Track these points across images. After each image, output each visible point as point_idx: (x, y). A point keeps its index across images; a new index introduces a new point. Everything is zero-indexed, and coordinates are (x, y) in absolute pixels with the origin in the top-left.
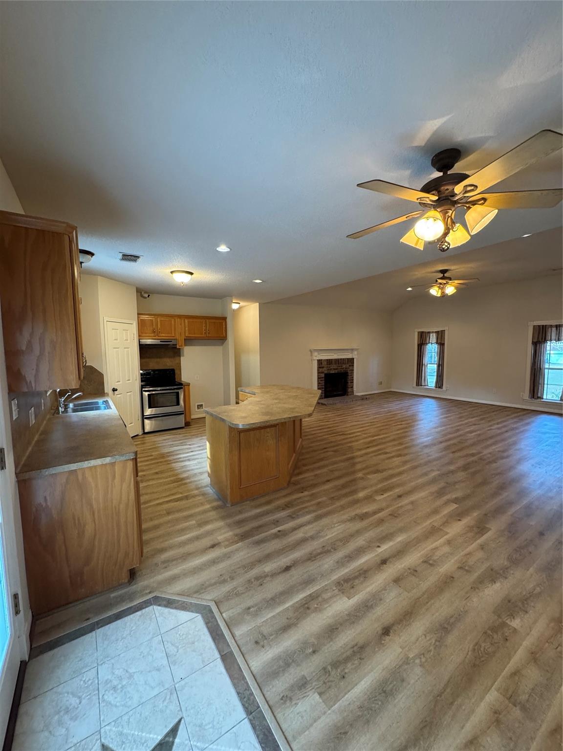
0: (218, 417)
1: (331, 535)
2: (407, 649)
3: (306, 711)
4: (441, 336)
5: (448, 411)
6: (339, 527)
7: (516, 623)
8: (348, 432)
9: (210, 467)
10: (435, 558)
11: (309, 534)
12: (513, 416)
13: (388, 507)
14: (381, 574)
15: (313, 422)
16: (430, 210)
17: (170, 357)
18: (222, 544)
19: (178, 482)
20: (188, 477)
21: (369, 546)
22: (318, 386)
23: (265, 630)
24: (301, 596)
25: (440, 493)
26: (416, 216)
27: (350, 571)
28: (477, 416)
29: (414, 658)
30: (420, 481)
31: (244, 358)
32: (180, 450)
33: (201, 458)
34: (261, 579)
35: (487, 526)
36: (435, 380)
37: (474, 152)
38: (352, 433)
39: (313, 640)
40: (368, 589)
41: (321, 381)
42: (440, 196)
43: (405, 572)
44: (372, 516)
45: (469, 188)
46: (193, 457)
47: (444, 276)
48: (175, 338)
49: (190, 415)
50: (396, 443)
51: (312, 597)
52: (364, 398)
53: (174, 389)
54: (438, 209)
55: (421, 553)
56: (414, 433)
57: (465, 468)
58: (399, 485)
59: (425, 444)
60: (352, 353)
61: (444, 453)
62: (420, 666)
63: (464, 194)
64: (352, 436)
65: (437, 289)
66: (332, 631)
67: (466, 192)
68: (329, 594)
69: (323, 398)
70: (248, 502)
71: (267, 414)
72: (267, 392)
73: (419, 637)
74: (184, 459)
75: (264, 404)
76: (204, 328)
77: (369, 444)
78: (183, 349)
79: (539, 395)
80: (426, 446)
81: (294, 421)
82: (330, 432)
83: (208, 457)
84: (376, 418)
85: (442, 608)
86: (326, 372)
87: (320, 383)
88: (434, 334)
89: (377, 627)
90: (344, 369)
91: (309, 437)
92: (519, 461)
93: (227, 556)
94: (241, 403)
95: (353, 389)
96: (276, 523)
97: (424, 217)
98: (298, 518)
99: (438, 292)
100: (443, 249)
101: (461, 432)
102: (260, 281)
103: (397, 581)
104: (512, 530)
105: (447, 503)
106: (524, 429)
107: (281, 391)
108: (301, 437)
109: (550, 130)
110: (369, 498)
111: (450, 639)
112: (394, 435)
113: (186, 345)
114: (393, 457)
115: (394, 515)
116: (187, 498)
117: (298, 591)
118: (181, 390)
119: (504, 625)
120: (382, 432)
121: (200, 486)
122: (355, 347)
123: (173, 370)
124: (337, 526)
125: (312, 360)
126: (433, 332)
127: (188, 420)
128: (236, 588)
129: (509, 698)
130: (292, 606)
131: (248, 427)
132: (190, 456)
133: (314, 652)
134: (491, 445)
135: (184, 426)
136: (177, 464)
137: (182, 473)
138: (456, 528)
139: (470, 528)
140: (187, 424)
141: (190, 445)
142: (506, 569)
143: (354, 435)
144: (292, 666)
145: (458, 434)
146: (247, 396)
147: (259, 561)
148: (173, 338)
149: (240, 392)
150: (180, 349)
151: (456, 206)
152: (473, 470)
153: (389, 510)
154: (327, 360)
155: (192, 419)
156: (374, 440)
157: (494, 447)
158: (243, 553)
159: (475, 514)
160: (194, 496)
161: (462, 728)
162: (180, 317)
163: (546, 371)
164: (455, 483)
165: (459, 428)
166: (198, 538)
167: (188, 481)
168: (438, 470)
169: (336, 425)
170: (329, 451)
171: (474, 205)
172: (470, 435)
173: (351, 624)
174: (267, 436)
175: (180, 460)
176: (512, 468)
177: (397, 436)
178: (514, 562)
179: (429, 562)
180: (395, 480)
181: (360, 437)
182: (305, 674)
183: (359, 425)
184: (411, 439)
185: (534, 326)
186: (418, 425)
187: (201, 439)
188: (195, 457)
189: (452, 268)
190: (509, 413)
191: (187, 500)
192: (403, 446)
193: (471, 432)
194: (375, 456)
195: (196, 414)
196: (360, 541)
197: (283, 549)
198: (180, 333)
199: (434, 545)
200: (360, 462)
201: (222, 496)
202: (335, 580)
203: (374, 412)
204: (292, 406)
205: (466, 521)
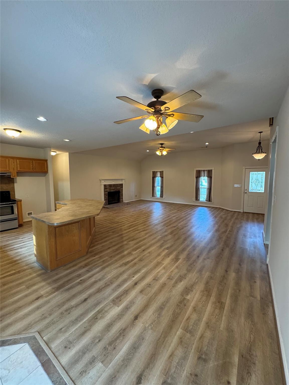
0: (41, 220)
1: (109, 276)
2: (145, 323)
3: (94, 374)
4: (162, 173)
5: (165, 208)
6: (114, 271)
7: (188, 297)
8: (120, 222)
9: (37, 250)
10: (158, 276)
11: (99, 278)
12: (190, 208)
13: (138, 256)
14: (135, 290)
15: (102, 218)
16: (151, 116)
17: (6, 184)
18: (44, 296)
19: (12, 263)
20: (20, 259)
21: (129, 278)
22: (105, 198)
23: (71, 339)
24: (93, 313)
25: (161, 246)
26: (146, 117)
27: (119, 293)
28: (176, 209)
29: (148, 327)
30: (153, 241)
31: (60, 184)
32: (14, 242)
33: (30, 246)
34: (68, 311)
35: (179, 257)
36: (160, 194)
37: (169, 93)
38: (122, 222)
39: (99, 334)
40: (128, 299)
41: (106, 196)
42: (156, 110)
43: (145, 287)
44: (131, 262)
45: (167, 109)
46: (24, 246)
47: (162, 146)
48: (9, 171)
49: (22, 219)
50: (142, 225)
51: (99, 312)
52: (128, 204)
53: (10, 204)
54: (155, 116)
55: (153, 275)
56: (151, 219)
57: (171, 233)
58: (143, 245)
59: (155, 224)
60: (122, 181)
61: (163, 227)
62: (151, 329)
63: (165, 111)
64: (122, 223)
65: (159, 152)
66: (109, 326)
67: (166, 110)
68: (108, 308)
69: (107, 205)
70: (62, 267)
71: (72, 216)
72: (74, 203)
73: (151, 315)
74: (18, 248)
75: (71, 210)
76: (31, 166)
77: (130, 227)
78: (16, 178)
79: (199, 199)
80: (156, 225)
81: (90, 218)
82: (110, 223)
83: (34, 245)
84: (133, 213)
85: (161, 299)
86: (109, 191)
87: (105, 197)
88: (159, 173)
89: (132, 317)
90: (118, 189)
91: (99, 226)
92: (191, 228)
93: (47, 302)
94: (58, 210)
95: (123, 200)
96: (79, 276)
97: (149, 118)
98: (92, 271)
99: (160, 153)
100: (158, 134)
101: (170, 217)
102: (69, 141)
103: (141, 292)
104: (188, 257)
105: (163, 250)
106: (193, 213)
107: (82, 202)
108: (94, 226)
109: (193, 91)
110: (130, 254)
111: (164, 312)
112: (142, 221)
113: (18, 176)
114: (141, 232)
115: (141, 260)
116: (19, 272)
117: (91, 311)
118: (15, 204)
119: (185, 299)
120: (136, 220)
121: (29, 263)
122: (122, 178)
123: (8, 192)
124: (113, 271)
125: (101, 185)
126: (158, 172)
127: (21, 223)
128: (53, 320)
129: (185, 330)
130: (87, 320)
131: (60, 224)
132: (22, 245)
133: (99, 341)
134: (181, 222)
135: (18, 227)
136: (12, 251)
137: (15, 257)
138: (167, 261)
139: (172, 260)
140: (20, 226)
141: (22, 238)
142: (185, 275)
143: (123, 223)
144: (87, 353)
145: (169, 218)
146: (61, 206)
147: (69, 300)
148: (8, 171)
149: (57, 204)
150: (13, 178)
151: (162, 115)
152: (175, 233)
153: (139, 258)
154: (109, 185)
155: (24, 222)
156: (132, 224)
157: (182, 223)
158: (58, 297)
159: (175, 253)
160: (25, 270)
161: (168, 351)
162: (13, 158)
163: (201, 189)
164: (168, 240)
165: (169, 215)
166: (26, 296)
167: (20, 261)
168: (161, 235)
169: (114, 218)
170: (110, 232)
171: (169, 116)
172: (174, 218)
173: (119, 320)
174: (74, 228)
175: (14, 249)
176: (189, 230)
177: (143, 221)
178: (189, 271)
179: (156, 279)
180: (142, 242)
181: (126, 224)
182: (94, 355)
183: (126, 217)
184: (149, 222)
185: (196, 170)
186: (153, 215)
187: (30, 234)
188: (26, 246)
189: (165, 143)
190: (188, 207)
191: (19, 273)
192: (146, 226)
193: (174, 217)
194: (133, 232)
195: (26, 219)
196: (125, 276)
197: (83, 290)
198: (14, 168)
199: (158, 271)
200: (125, 236)
201: (44, 267)
202: (111, 299)
203: (133, 210)
204: (88, 211)
205: (172, 257)
